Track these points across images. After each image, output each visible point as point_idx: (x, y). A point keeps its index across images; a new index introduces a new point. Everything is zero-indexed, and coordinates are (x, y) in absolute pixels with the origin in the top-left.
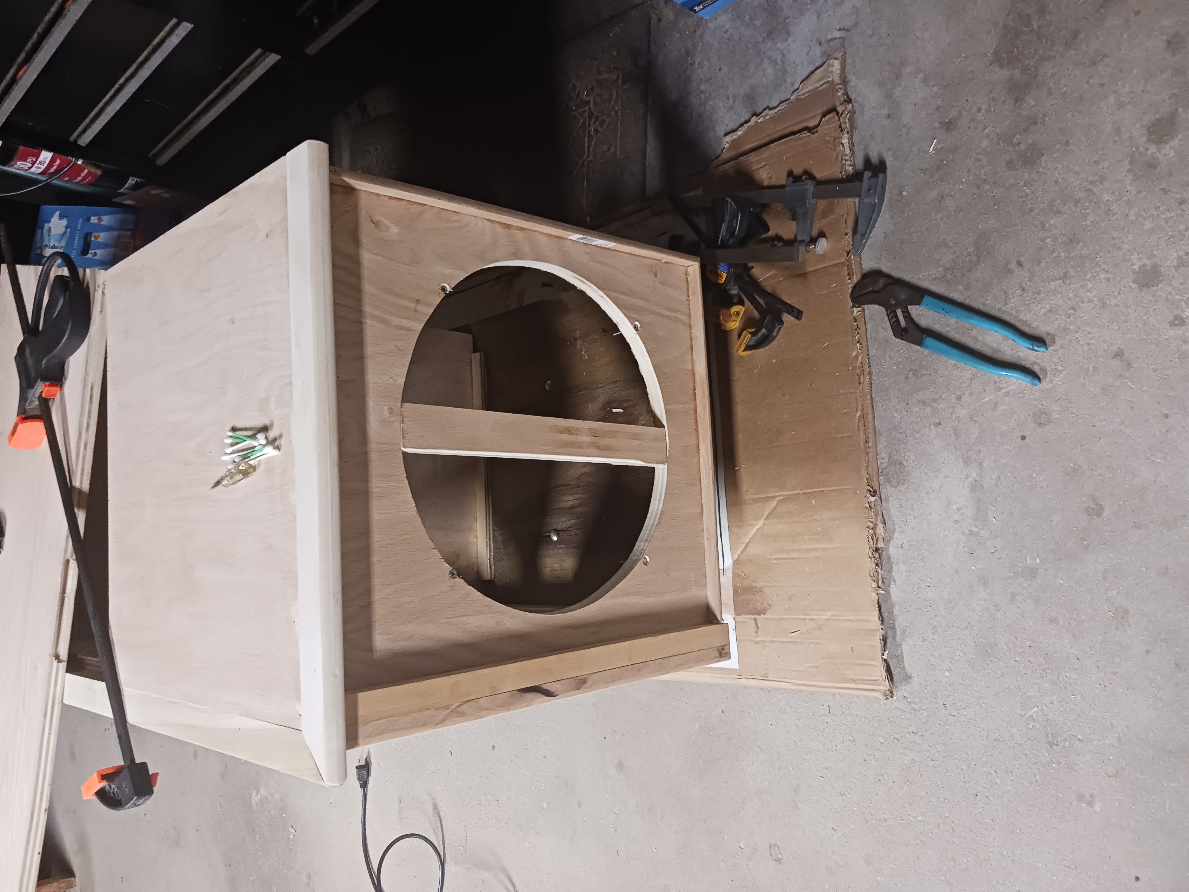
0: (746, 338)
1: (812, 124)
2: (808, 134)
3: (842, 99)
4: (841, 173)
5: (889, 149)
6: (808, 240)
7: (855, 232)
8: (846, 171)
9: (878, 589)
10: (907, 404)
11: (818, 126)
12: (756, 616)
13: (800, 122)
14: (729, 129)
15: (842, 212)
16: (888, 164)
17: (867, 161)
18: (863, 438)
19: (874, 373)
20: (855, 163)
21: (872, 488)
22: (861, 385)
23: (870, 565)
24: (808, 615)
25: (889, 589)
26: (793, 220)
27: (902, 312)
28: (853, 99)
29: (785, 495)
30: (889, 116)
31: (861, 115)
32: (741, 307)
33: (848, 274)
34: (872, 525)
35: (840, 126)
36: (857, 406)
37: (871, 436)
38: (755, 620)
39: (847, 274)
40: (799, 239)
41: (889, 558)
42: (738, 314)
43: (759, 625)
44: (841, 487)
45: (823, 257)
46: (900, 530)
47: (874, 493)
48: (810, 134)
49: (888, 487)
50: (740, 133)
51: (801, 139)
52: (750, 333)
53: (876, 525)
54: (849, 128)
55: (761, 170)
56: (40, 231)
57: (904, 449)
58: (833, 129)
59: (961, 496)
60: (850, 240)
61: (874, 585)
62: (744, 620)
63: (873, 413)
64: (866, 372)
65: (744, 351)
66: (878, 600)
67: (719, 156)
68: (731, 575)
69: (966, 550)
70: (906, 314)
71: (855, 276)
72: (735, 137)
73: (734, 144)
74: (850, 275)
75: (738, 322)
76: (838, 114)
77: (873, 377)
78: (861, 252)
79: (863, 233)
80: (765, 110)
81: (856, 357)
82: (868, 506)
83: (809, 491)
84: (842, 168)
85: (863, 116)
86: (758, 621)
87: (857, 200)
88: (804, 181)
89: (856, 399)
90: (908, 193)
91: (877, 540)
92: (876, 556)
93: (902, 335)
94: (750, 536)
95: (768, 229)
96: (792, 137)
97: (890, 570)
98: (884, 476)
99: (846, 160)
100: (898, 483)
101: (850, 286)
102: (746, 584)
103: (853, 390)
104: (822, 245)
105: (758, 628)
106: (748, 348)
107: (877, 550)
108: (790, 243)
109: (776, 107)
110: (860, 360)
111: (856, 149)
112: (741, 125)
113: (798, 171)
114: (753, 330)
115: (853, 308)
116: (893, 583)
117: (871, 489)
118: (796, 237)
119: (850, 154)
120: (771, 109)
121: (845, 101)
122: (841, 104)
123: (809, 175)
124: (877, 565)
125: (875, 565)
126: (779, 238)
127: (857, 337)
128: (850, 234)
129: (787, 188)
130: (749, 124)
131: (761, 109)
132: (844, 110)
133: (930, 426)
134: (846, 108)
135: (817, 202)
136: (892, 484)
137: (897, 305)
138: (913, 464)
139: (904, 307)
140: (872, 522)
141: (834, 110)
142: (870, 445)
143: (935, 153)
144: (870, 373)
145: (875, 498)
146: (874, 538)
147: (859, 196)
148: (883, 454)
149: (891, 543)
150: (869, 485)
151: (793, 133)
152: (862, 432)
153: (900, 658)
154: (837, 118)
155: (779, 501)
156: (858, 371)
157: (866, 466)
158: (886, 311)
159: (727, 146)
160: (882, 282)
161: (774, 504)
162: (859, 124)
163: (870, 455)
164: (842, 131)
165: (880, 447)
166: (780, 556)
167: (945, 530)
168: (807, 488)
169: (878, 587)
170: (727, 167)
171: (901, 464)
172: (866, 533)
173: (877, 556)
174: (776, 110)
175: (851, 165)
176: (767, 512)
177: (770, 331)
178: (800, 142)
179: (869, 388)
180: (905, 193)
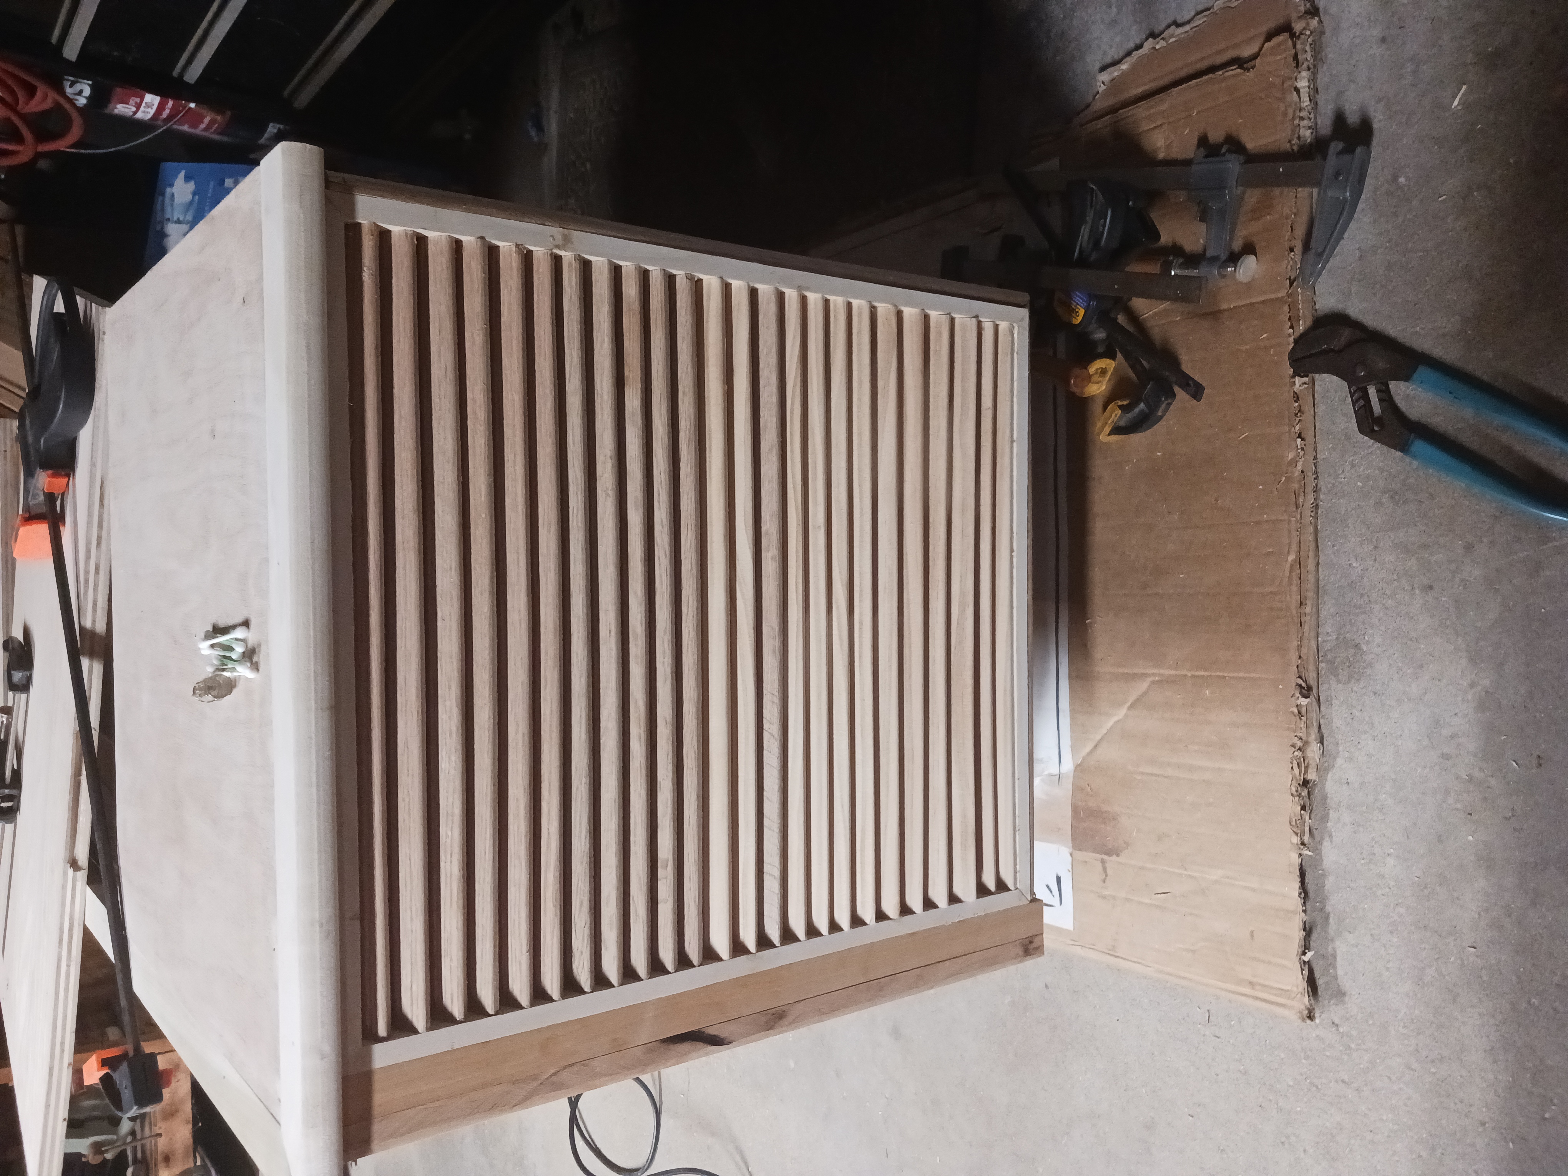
0: (1114, 415)
1: (1246, 52)
2: (1239, 70)
3: (1302, 9)
4: (1290, 141)
5: (1380, 100)
6: (1223, 257)
7: (1306, 247)
8: (1299, 138)
9: (1302, 847)
10: (1376, 547)
11: (1255, 56)
12: (1105, 857)
13: (1226, 50)
14: (1108, 60)
15: (1286, 211)
16: (1375, 126)
17: (1340, 119)
18: (1296, 598)
19: (1324, 490)
20: (1316, 124)
21: (1305, 681)
22: (1299, 510)
23: (1292, 807)
24: (1186, 869)
25: (1319, 847)
26: (1201, 220)
27: (1377, 391)
28: (1321, 10)
29: (1163, 675)
30: (1383, 40)
31: (1334, 38)
32: (1108, 361)
33: (1290, 319)
34: (1299, 744)
35: (1296, 57)
36: (1290, 544)
37: (1310, 594)
38: (1103, 862)
39: (1287, 318)
40: (1209, 254)
41: (1325, 798)
42: (1103, 372)
43: (1108, 872)
44: (1254, 675)
45: (1249, 286)
46: (1347, 754)
47: (1306, 691)
48: (1242, 71)
49: (1333, 682)
50: (1124, 66)
51: (1225, 79)
52: (1120, 407)
53: (1306, 743)
54: (1312, 61)
55: (1156, 132)
56: (160, 198)
57: (1364, 623)
58: (1283, 61)
59: (1460, 714)
60: (1298, 259)
61: (1296, 840)
62: (1087, 860)
63: (1317, 555)
64: (1309, 489)
65: (1109, 435)
66: (1301, 864)
67: (1088, 106)
68: (1070, 787)
69: (1459, 806)
70: (1384, 395)
71: (1301, 322)
72: (1116, 74)
73: (1115, 85)
74: (1293, 322)
75: (1104, 383)
76: (1293, 35)
77: (1322, 497)
78: (1314, 283)
79: (1320, 250)
80: (1169, 26)
81: (1294, 462)
82: (1296, 711)
83: (1202, 673)
84: (1293, 131)
85: (1337, 39)
86: (1107, 865)
87: (1315, 191)
88: (1224, 155)
89: (1290, 532)
90: (1407, 178)
91: (1307, 767)
92: (1303, 794)
93: (1373, 430)
94: (1104, 731)
95: (1158, 236)
96: (1211, 76)
97: (1325, 818)
98: (1328, 662)
99: (1302, 119)
100: (1350, 677)
101: (1292, 339)
102: (1092, 804)
103: (1286, 517)
104: (1249, 268)
105: (1106, 875)
106: (1117, 430)
107: (1305, 783)
108: (1193, 260)
109: (1188, 22)
110: (1299, 467)
111: (1321, 98)
112: (1129, 54)
113: (1216, 136)
114: (1125, 403)
115: (1293, 377)
116: (1327, 839)
117: (1304, 685)
118: (1205, 250)
119: (1309, 107)
120: (1179, 25)
121: (1307, 12)
122: (1300, 18)
123: (1234, 144)
124: (1303, 808)
125: (1299, 808)
126: (1176, 250)
127: (1297, 428)
128: (1298, 249)
129: (1195, 168)
130: (1141, 52)
131: (1164, 25)
132: (1304, 29)
133: (1413, 589)
134: (1308, 24)
135: (1244, 193)
136: (1340, 677)
137: (1371, 377)
138: (1378, 650)
139: (1382, 383)
140: (1301, 739)
141: (1286, 28)
142: (1308, 609)
143: (1463, 109)
144: (1316, 490)
145: (1308, 700)
146: (1302, 763)
147: (1318, 184)
148: (1328, 627)
149: (1330, 775)
150: (1300, 677)
151: (1212, 69)
152: (1294, 588)
153: (1330, 960)
154: (1290, 43)
155: (1153, 682)
156: (1296, 486)
157: (1298, 646)
158: (1350, 388)
159: (1102, 88)
160: (1346, 334)
161: (1144, 685)
162: (1330, 53)
163: (1306, 627)
164: (1297, 66)
165: (1323, 613)
166: (1149, 770)
167: (1425, 767)
168: (1198, 668)
169: (1303, 844)
170: (1099, 126)
171: (1357, 646)
172: (1289, 754)
173: (1305, 793)
174: (1187, 28)
175: (1310, 128)
176: (1131, 699)
177: (1153, 408)
178: (1224, 84)
179: (1312, 514)
180: (1402, 180)
